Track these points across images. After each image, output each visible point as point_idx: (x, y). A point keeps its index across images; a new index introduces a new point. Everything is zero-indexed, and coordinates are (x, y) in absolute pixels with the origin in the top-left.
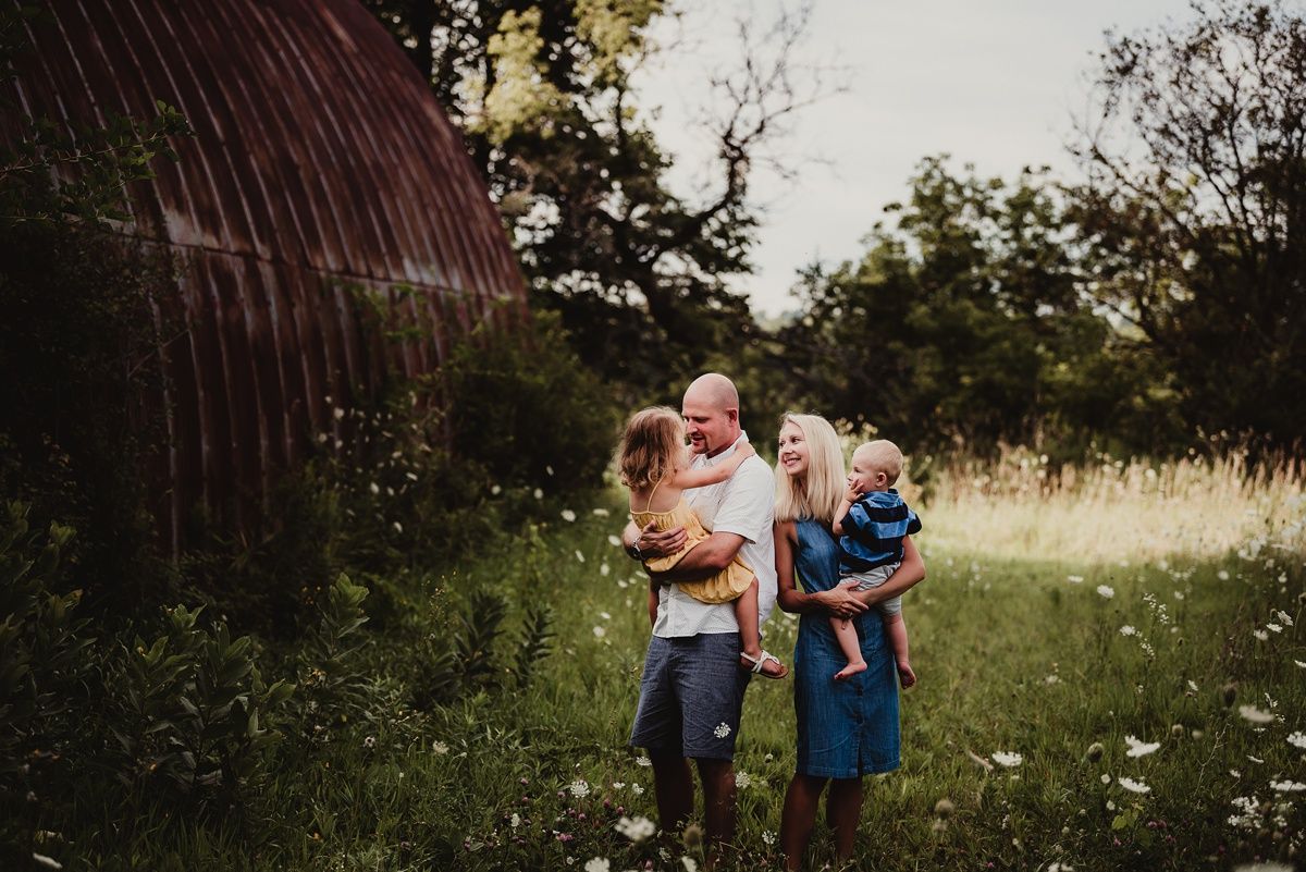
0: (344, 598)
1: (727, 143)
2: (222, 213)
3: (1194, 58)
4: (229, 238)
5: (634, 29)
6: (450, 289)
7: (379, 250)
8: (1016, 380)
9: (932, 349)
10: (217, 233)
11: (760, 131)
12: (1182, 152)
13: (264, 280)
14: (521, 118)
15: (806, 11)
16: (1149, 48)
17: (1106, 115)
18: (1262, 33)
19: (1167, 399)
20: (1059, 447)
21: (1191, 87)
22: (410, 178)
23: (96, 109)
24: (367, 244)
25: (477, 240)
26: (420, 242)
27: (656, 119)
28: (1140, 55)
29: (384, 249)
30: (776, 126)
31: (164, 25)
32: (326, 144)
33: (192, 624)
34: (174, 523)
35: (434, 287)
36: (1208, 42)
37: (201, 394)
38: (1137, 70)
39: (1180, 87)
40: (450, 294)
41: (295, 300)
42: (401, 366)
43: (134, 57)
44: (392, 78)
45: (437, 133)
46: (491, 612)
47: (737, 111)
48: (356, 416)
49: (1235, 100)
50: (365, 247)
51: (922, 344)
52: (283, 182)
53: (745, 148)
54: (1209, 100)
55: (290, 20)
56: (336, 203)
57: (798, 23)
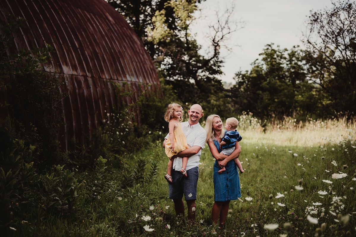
0: (101, 162)
1: (214, 42)
2: (78, 66)
3: (333, 17)
4: (80, 72)
5: (190, 14)
6: (139, 82)
7: (120, 73)
8: (288, 100)
9: (267, 93)
10: (76, 71)
11: (222, 39)
12: (330, 41)
13: (89, 82)
14: (161, 37)
15: (233, 8)
16: (321, 15)
17: (311, 32)
18: (350, 10)
19: (330, 103)
20: (299, 117)
21: (332, 24)
22: (128, 54)
23: (45, 42)
24: (117, 72)
25: (147, 69)
26: (131, 71)
27: (195, 36)
28: (319, 16)
29: (121, 73)
30: (226, 37)
31: (63, 19)
32: (106, 47)
33: (62, 169)
34: (66, 143)
35: (135, 82)
36: (336, 13)
37: (73, 111)
38: (319, 20)
39: (329, 24)
40: (139, 83)
41: (97, 86)
42: (126, 102)
43: (55, 28)
44: (124, 30)
45: (136, 43)
46: (143, 164)
47: (216, 34)
48: (113, 115)
49: (344, 27)
50: (116, 72)
51: (265, 92)
52: (94, 57)
53: (218, 43)
54: (337, 27)
55: (97, 16)
56: (108, 62)
57: (231, 11)
